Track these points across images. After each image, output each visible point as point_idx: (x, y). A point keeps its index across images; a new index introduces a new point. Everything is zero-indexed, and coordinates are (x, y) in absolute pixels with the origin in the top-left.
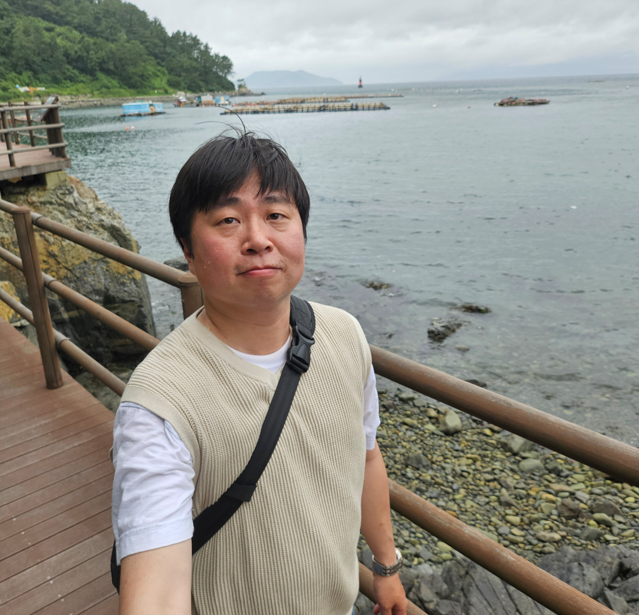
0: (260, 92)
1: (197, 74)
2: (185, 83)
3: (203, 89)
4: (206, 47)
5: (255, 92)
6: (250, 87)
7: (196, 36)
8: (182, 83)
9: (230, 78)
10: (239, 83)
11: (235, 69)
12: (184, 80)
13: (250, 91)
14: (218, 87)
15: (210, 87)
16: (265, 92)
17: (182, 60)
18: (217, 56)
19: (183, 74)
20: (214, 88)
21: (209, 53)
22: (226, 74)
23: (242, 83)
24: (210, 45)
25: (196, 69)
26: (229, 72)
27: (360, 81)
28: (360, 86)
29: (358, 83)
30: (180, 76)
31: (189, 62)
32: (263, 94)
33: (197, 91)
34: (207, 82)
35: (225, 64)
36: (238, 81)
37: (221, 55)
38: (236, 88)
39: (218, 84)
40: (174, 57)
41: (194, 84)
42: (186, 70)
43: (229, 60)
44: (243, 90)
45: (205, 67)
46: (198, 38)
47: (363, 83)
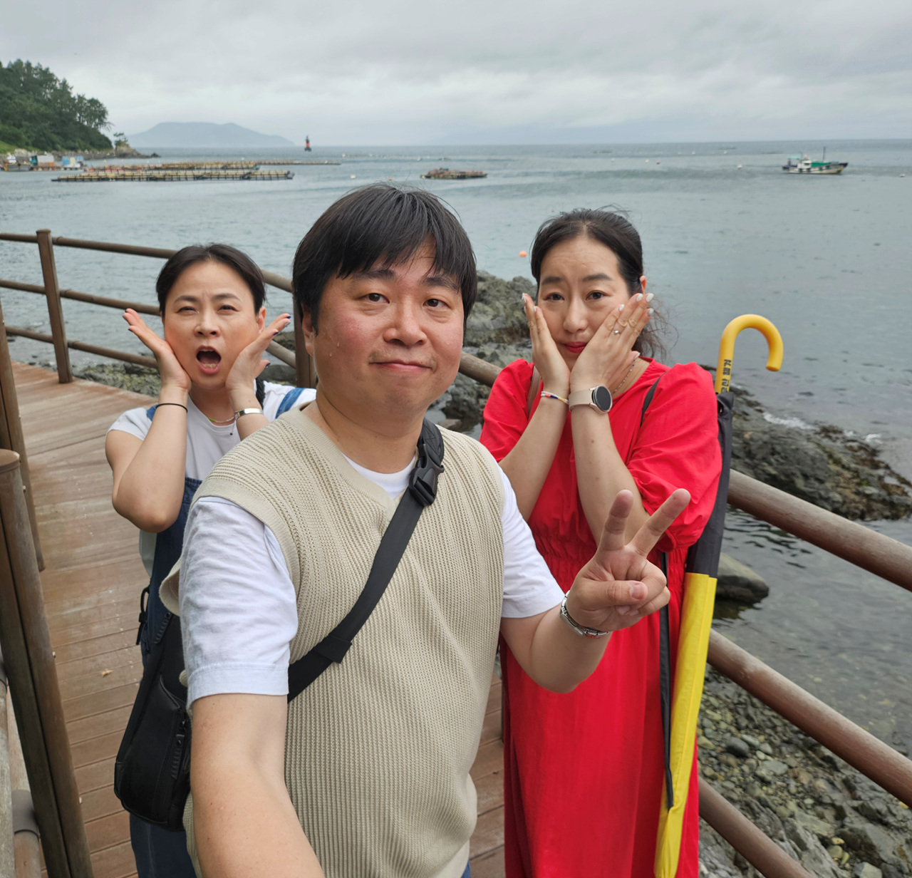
0: (150, 153)
1: (47, 125)
2: (29, 137)
3: (59, 146)
4: (64, 84)
5: (142, 153)
6: (133, 144)
7: (47, 69)
8: (24, 136)
9: (103, 131)
10: (117, 139)
11: (110, 118)
12: (26, 132)
13: (134, 150)
14: (82, 143)
15: (71, 143)
16: (157, 153)
17: (23, 103)
18: (81, 98)
19: (25, 123)
20: (77, 145)
21: (69, 93)
22: (97, 125)
23: (121, 138)
24: (70, 83)
25: (45, 117)
26: (102, 123)
27: (308, 142)
28: (308, 149)
29: (304, 144)
30: (20, 126)
31: (36, 105)
32: (155, 155)
33: (48, 148)
34: (65, 136)
35: (96, 111)
36: (115, 135)
37: (88, 97)
38: (114, 146)
39: (83, 139)
40: (10, 98)
41: (43, 139)
42: (31, 118)
43: (101, 105)
44: (124, 149)
45: (60, 114)
46: (51, 71)
47: (311, 145)
